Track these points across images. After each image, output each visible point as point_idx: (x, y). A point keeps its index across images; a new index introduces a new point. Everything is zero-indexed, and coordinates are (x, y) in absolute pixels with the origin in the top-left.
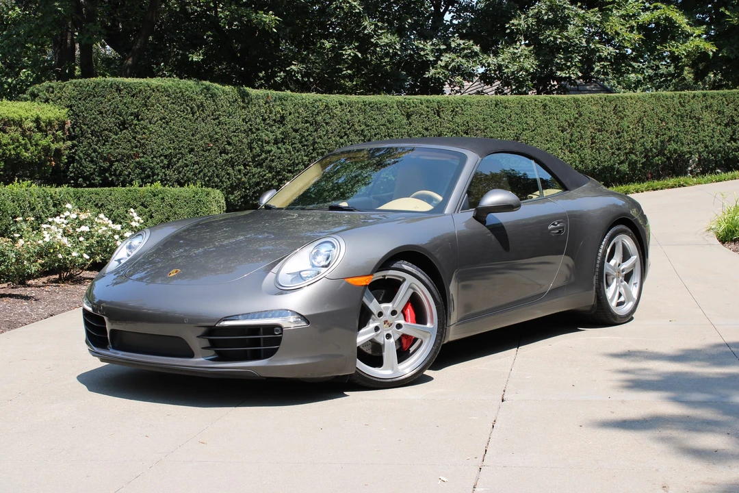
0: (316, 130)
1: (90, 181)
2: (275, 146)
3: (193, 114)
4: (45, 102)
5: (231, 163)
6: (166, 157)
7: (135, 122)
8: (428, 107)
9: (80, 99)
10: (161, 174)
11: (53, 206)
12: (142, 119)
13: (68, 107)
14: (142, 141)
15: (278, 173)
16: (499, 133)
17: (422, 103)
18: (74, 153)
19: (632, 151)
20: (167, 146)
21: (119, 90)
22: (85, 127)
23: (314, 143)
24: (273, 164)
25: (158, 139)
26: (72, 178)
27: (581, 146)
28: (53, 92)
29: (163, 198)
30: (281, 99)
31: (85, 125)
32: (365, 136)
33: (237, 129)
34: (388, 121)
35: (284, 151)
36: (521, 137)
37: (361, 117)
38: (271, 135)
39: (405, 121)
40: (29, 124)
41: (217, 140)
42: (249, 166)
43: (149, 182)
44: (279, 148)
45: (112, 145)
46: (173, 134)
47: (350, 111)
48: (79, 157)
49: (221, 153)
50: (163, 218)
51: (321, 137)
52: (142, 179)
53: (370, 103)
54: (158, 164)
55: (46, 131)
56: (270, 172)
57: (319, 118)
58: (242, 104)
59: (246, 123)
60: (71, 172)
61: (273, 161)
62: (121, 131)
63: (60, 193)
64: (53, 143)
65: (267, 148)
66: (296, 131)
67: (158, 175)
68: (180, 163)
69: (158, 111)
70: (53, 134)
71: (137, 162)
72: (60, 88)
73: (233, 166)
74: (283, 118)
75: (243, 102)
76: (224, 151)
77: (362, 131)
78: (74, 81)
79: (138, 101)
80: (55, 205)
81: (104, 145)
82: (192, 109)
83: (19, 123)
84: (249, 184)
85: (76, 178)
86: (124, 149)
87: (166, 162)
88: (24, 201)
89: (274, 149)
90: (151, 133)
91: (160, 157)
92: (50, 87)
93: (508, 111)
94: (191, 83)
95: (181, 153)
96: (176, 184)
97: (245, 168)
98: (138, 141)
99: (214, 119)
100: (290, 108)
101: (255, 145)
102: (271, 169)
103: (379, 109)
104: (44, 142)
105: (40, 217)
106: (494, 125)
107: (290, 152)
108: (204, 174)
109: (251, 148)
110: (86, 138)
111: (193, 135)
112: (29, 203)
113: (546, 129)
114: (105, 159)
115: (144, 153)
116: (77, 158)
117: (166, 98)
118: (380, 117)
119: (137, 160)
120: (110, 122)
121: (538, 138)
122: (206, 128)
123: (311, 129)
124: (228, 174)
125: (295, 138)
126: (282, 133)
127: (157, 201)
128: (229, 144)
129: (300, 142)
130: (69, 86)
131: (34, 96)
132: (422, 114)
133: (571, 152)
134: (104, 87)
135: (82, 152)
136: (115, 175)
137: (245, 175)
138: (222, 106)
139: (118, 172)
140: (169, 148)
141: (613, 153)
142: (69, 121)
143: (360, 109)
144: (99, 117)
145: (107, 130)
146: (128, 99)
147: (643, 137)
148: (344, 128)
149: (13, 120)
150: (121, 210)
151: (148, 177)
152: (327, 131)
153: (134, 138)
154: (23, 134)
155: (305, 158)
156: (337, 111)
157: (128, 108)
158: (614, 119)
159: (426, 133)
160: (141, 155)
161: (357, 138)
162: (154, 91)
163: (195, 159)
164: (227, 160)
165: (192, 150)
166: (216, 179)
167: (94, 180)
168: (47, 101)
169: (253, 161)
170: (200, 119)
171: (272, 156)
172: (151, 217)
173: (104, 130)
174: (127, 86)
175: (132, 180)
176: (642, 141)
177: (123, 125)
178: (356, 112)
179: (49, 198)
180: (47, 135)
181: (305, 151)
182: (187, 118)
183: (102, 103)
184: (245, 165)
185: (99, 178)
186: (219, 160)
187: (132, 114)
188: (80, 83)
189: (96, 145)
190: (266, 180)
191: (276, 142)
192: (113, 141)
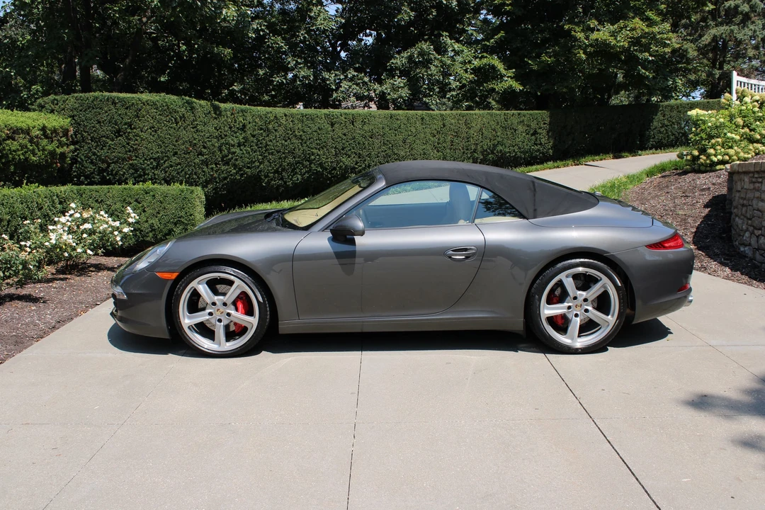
0: (268, 136)
1: (90, 180)
2: (238, 148)
3: (177, 123)
4: (51, 113)
5: (206, 163)
6: (155, 159)
7: (129, 130)
8: (345, 118)
9: (81, 111)
10: (151, 174)
11: (59, 204)
12: (134, 128)
13: (70, 117)
14: (135, 147)
15: (240, 169)
16: (394, 138)
17: (341, 115)
18: (76, 156)
19: (475, 151)
20: (156, 151)
21: (114, 103)
22: (85, 134)
23: (267, 145)
24: (237, 163)
25: (148, 145)
26: (75, 176)
27: (444, 147)
28: (57, 104)
29: (154, 196)
30: (242, 111)
31: (85, 132)
32: (302, 140)
33: (211, 136)
34: (319, 128)
35: (245, 152)
36: (407, 141)
37: (300, 125)
38: (235, 140)
39: (330, 128)
40: (36, 132)
41: (195, 144)
42: (220, 165)
43: (141, 181)
44: (241, 150)
45: (109, 149)
46: (161, 141)
47: (292, 121)
48: (81, 159)
49: (198, 155)
50: (155, 212)
51: (271, 141)
52: (135, 178)
53: (306, 115)
54: (148, 165)
55: (52, 138)
56: (235, 169)
57: (270, 126)
58: (214, 115)
59: (218, 130)
60: (74, 172)
61: (236, 160)
62: (117, 137)
63: (65, 192)
64: (58, 147)
65: (233, 150)
66: (253, 136)
67: (148, 175)
68: (166, 164)
69: (148, 121)
70: (58, 140)
71: (130, 164)
72: (64, 101)
73: (207, 166)
74: (244, 126)
75: (215, 113)
76: (201, 154)
77: (301, 136)
78: (76, 95)
79: (131, 113)
80: (61, 203)
81: (102, 149)
82: (176, 119)
83: (27, 132)
84: (219, 179)
85: (78, 177)
86: (119, 152)
87: (155, 164)
88: (32, 202)
89: (238, 150)
90: (142, 139)
91: (150, 159)
92: (55, 99)
93: (399, 122)
94: (174, 97)
95: (167, 156)
96: (163, 182)
97: (217, 167)
98: (131, 147)
99: (193, 128)
100: (249, 118)
101: (224, 148)
102: (235, 166)
103: (312, 119)
104: (50, 147)
105: (48, 215)
106: (390, 132)
107: (249, 153)
108: (185, 173)
109: (221, 150)
110: (86, 143)
111: (177, 141)
112: (37, 203)
113: (423, 135)
114: (103, 162)
115: (136, 157)
116: (79, 160)
117: (155, 111)
118: (313, 125)
119: (131, 162)
120: (107, 130)
121: (418, 141)
122: (186, 135)
123: (264, 134)
124: (204, 172)
125: (253, 142)
126: (244, 138)
127: (149, 198)
128: (205, 147)
129: (257, 145)
130: (71, 100)
131: (41, 107)
132: (342, 123)
133: (438, 151)
134: (101, 101)
135: (83, 155)
136: (112, 174)
137: (216, 171)
138: (199, 117)
139: (114, 172)
140: (158, 152)
141: (464, 153)
142: (72, 129)
143: (299, 120)
144: (98, 126)
145: (104, 136)
146: (122, 111)
147: (482, 142)
148: (288, 134)
149: (21, 129)
150: (118, 205)
151: (140, 176)
152: (276, 136)
153: (128, 144)
154: (31, 141)
155: (260, 157)
156: (283, 121)
157: (122, 119)
158: (464, 129)
159: (344, 137)
160: (134, 158)
161: (297, 141)
162: (144, 105)
163: (178, 161)
164: (202, 160)
165: (175, 154)
166: (194, 176)
167: (94, 178)
168: (52, 111)
169: (222, 160)
170: (182, 128)
171: (237, 156)
172: (144, 211)
173: (102, 137)
174: (121, 100)
175: (127, 179)
176: (481, 144)
177: (118, 133)
178: (296, 122)
179: (55, 197)
180: (52, 141)
181: (260, 151)
182: (171, 127)
183: (100, 114)
184: (216, 164)
185: (98, 177)
186: (197, 161)
187: (125, 124)
188: (81, 97)
189: (95, 149)
190: (231, 175)
191: (239, 145)
192: (109, 146)
